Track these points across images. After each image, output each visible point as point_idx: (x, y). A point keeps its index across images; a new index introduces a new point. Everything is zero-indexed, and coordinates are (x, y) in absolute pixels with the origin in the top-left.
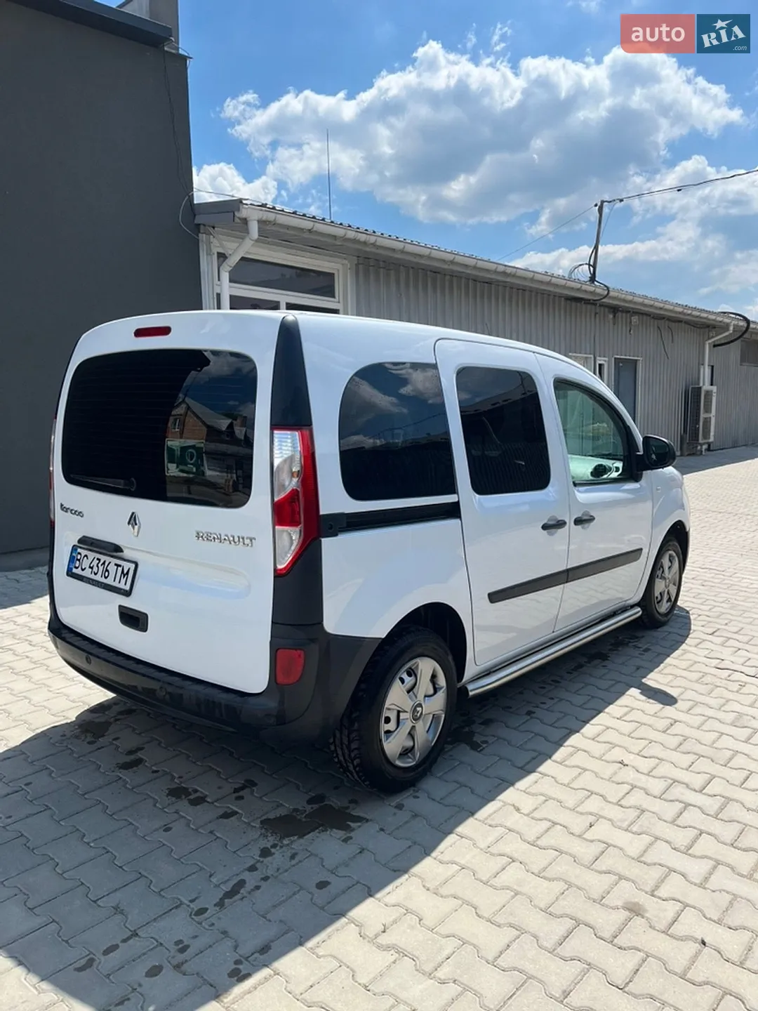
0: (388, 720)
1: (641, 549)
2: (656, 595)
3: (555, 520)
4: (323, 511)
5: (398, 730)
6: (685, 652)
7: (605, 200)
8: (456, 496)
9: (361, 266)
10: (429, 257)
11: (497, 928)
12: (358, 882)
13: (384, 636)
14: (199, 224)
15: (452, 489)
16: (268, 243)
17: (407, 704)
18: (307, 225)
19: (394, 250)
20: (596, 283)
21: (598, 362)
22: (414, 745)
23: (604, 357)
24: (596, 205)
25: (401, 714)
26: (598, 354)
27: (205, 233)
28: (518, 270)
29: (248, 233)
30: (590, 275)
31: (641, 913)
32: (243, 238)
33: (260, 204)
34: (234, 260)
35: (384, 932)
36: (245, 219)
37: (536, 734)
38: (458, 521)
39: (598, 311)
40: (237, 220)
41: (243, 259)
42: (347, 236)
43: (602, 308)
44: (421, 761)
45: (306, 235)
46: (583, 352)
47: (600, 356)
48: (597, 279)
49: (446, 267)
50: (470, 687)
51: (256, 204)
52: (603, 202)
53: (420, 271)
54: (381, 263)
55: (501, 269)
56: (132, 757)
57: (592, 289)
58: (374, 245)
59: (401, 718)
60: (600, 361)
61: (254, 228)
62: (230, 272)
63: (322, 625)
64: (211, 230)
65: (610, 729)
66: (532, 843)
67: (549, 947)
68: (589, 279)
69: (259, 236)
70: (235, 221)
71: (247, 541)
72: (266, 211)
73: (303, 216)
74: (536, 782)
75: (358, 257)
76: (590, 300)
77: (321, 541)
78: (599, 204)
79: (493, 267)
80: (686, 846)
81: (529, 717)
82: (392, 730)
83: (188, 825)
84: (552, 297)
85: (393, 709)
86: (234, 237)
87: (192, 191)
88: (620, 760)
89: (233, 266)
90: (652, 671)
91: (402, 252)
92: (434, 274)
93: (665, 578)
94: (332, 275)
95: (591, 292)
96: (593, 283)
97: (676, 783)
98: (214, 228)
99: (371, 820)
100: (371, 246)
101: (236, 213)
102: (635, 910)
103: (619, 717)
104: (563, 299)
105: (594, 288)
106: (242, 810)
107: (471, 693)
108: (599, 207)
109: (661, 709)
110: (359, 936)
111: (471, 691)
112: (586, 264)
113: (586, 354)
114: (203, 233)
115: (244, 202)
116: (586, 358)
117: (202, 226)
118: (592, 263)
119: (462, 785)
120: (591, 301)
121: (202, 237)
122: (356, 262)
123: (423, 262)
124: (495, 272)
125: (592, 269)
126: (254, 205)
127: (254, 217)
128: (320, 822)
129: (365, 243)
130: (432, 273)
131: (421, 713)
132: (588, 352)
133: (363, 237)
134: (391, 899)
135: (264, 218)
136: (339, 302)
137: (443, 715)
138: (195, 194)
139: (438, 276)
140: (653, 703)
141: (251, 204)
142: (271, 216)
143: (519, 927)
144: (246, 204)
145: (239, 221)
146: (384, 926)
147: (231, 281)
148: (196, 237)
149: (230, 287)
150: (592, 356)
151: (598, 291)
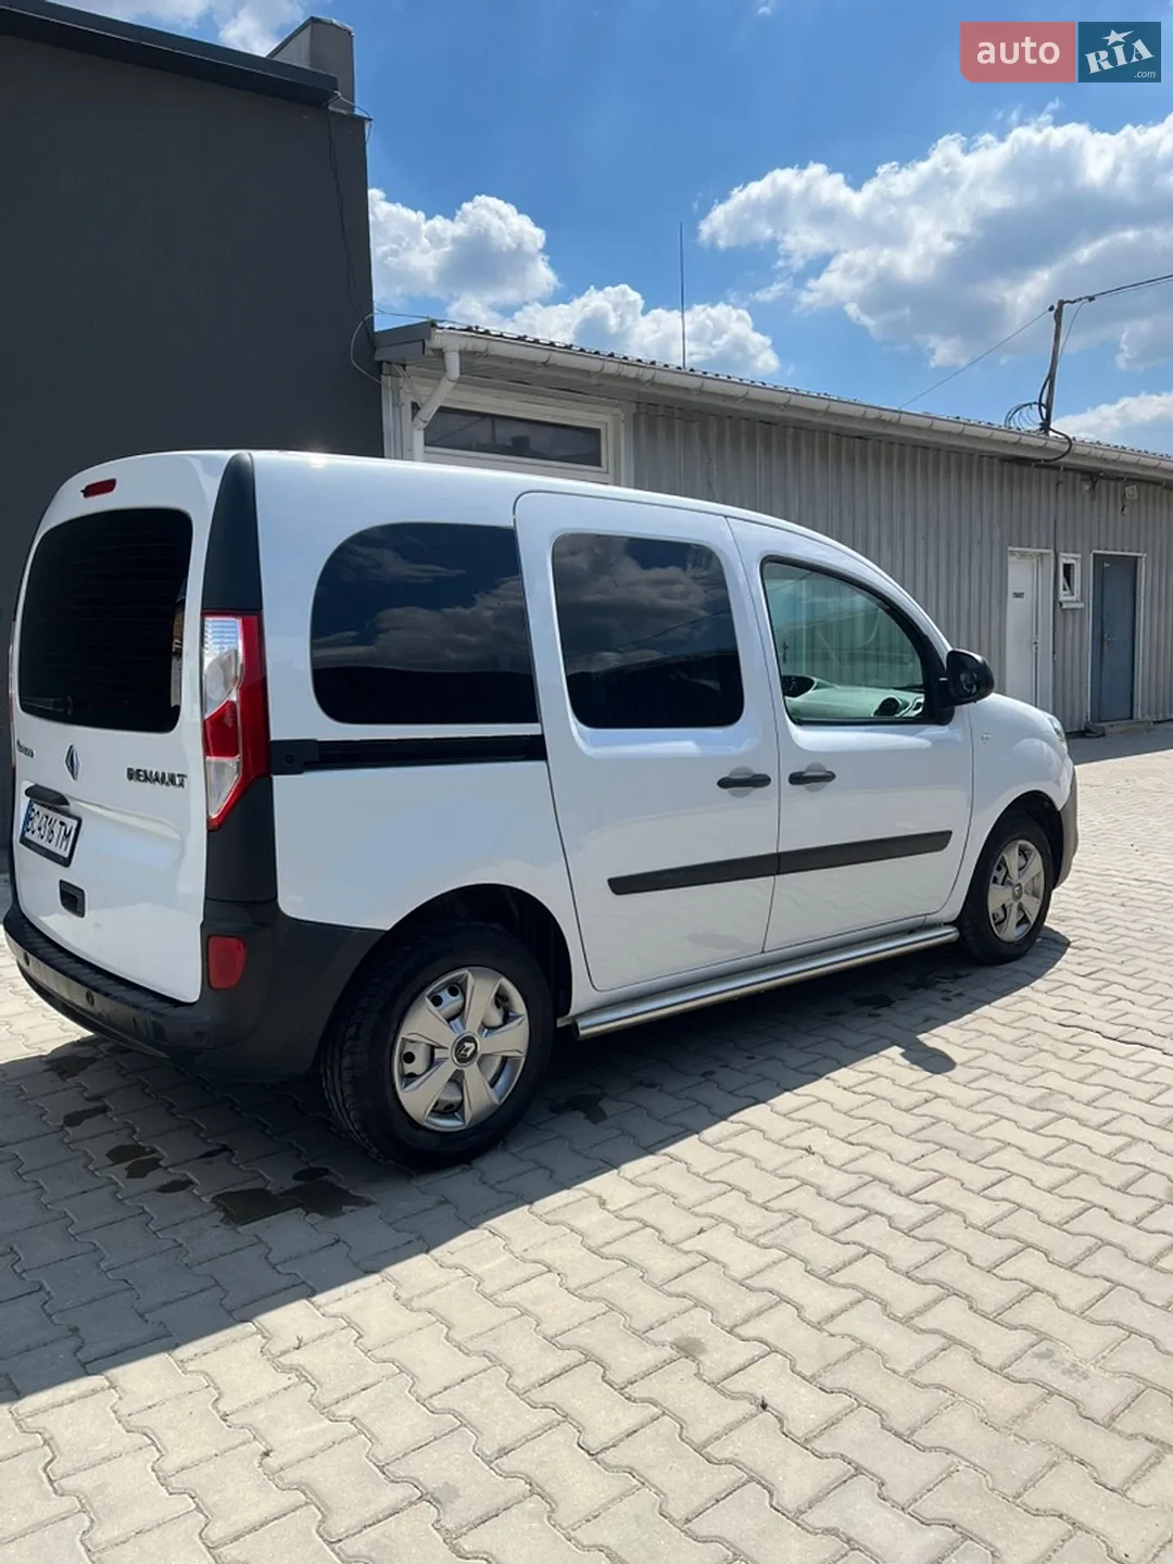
0: (409, 1058)
1: (949, 834)
2: (991, 910)
3: (748, 773)
4: (276, 734)
5: (428, 1073)
6: (1024, 999)
7: (1065, 300)
8: (537, 725)
9: (642, 417)
10: (746, 399)
11: (464, 1356)
12: (303, 1283)
13: (388, 928)
14: (382, 362)
15: (532, 715)
16: (491, 387)
17: (447, 1037)
18: (541, 356)
19: (686, 389)
20: (1051, 433)
21: (1062, 561)
22: (463, 1101)
23: (1074, 552)
24: (1051, 309)
25: (436, 1050)
26: (1061, 547)
27: (390, 375)
28: (903, 415)
29: (445, 371)
30: (1041, 421)
31: (694, 1354)
32: (439, 379)
33: (465, 327)
34: (428, 412)
35: (297, 1349)
36: (441, 350)
37: (699, 1103)
38: (542, 764)
39: (1061, 478)
40: (429, 352)
41: (442, 410)
42: (605, 371)
43: (1071, 474)
44: (477, 1126)
45: (540, 371)
46: (1034, 545)
47: (1065, 552)
48: (1052, 426)
49: (778, 413)
50: (581, 1024)
51: (457, 327)
52: (1061, 303)
53: (743, 421)
54: (676, 412)
55: (873, 414)
56: (98, 1104)
57: (1041, 442)
58: (652, 382)
59: (436, 1056)
60: (1065, 559)
61: (453, 363)
62: (425, 430)
63: (277, 904)
64: (399, 369)
65: (822, 1103)
66: (594, 1249)
67: (520, 1387)
68: (1038, 427)
69: (461, 374)
70: (426, 353)
71: (178, 780)
72: (472, 336)
73: (534, 342)
74: (657, 1169)
75: (638, 403)
76: (1040, 460)
77: (271, 779)
78: (1056, 307)
79: (859, 412)
80: (830, 1270)
81: (703, 1079)
82: (417, 1073)
83: (116, 1193)
84: (976, 458)
85: (420, 1042)
86: (431, 378)
87: (371, 311)
88: (806, 1145)
89: (429, 419)
90: (945, 1023)
91: (700, 391)
92: (768, 426)
93: (1010, 884)
94: (596, 432)
95: (1040, 448)
96: (1046, 433)
97: (876, 1182)
98: (404, 366)
99: (375, 1203)
100: (648, 384)
101: (426, 342)
102: (688, 1349)
103: (846, 1086)
104: (996, 460)
105: (1044, 442)
106: (199, 1179)
107: (582, 1032)
108: (1057, 311)
109: (926, 1079)
110: (259, 1350)
111: (583, 1028)
112: (1035, 403)
113: (1039, 547)
114: (386, 375)
115: (439, 325)
116: (1041, 554)
117: (384, 364)
118: (1044, 401)
119: (542, 1166)
120: (1042, 462)
121: (387, 381)
122: (634, 411)
123: (736, 406)
124: (863, 419)
125: (1044, 410)
126: (454, 329)
127: (453, 347)
128: (299, 1201)
129: (637, 380)
130: (763, 425)
131: (475, 1051)
132: (1044, 545)
133: (632, 372)
134: (335, 1308)
135: (470, 348)
136: (608, 473)
137: (523, 1060)
138: (376, 317)
139: (774, 428)
140: (916, 1070)
141: (450, 328)
142: (481, 345)
143: (494, 1356)
144: (442, 328)
145: (431, 353)
146: (300, 1340)
147: (427, 444)
148: (377, 380)
149: (426, 452)
150: (1051, 551)
151: (1051, 444)
